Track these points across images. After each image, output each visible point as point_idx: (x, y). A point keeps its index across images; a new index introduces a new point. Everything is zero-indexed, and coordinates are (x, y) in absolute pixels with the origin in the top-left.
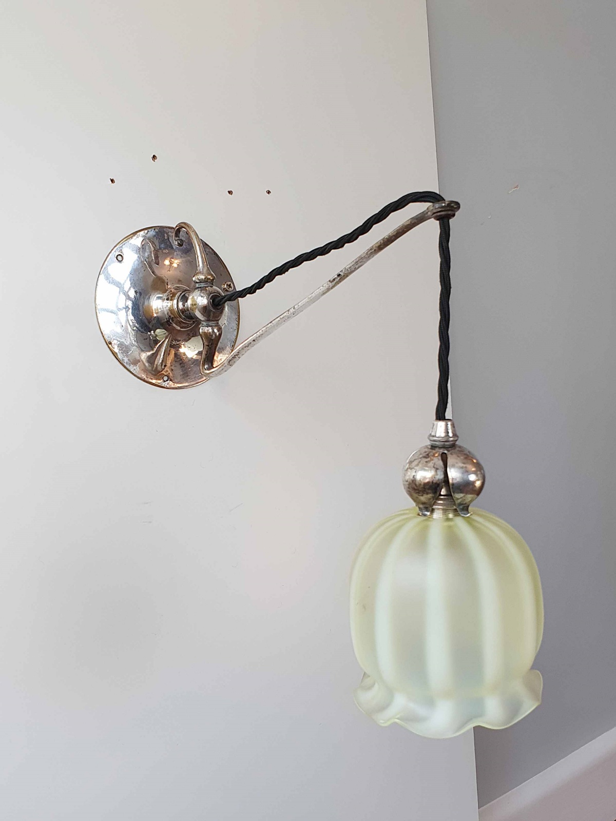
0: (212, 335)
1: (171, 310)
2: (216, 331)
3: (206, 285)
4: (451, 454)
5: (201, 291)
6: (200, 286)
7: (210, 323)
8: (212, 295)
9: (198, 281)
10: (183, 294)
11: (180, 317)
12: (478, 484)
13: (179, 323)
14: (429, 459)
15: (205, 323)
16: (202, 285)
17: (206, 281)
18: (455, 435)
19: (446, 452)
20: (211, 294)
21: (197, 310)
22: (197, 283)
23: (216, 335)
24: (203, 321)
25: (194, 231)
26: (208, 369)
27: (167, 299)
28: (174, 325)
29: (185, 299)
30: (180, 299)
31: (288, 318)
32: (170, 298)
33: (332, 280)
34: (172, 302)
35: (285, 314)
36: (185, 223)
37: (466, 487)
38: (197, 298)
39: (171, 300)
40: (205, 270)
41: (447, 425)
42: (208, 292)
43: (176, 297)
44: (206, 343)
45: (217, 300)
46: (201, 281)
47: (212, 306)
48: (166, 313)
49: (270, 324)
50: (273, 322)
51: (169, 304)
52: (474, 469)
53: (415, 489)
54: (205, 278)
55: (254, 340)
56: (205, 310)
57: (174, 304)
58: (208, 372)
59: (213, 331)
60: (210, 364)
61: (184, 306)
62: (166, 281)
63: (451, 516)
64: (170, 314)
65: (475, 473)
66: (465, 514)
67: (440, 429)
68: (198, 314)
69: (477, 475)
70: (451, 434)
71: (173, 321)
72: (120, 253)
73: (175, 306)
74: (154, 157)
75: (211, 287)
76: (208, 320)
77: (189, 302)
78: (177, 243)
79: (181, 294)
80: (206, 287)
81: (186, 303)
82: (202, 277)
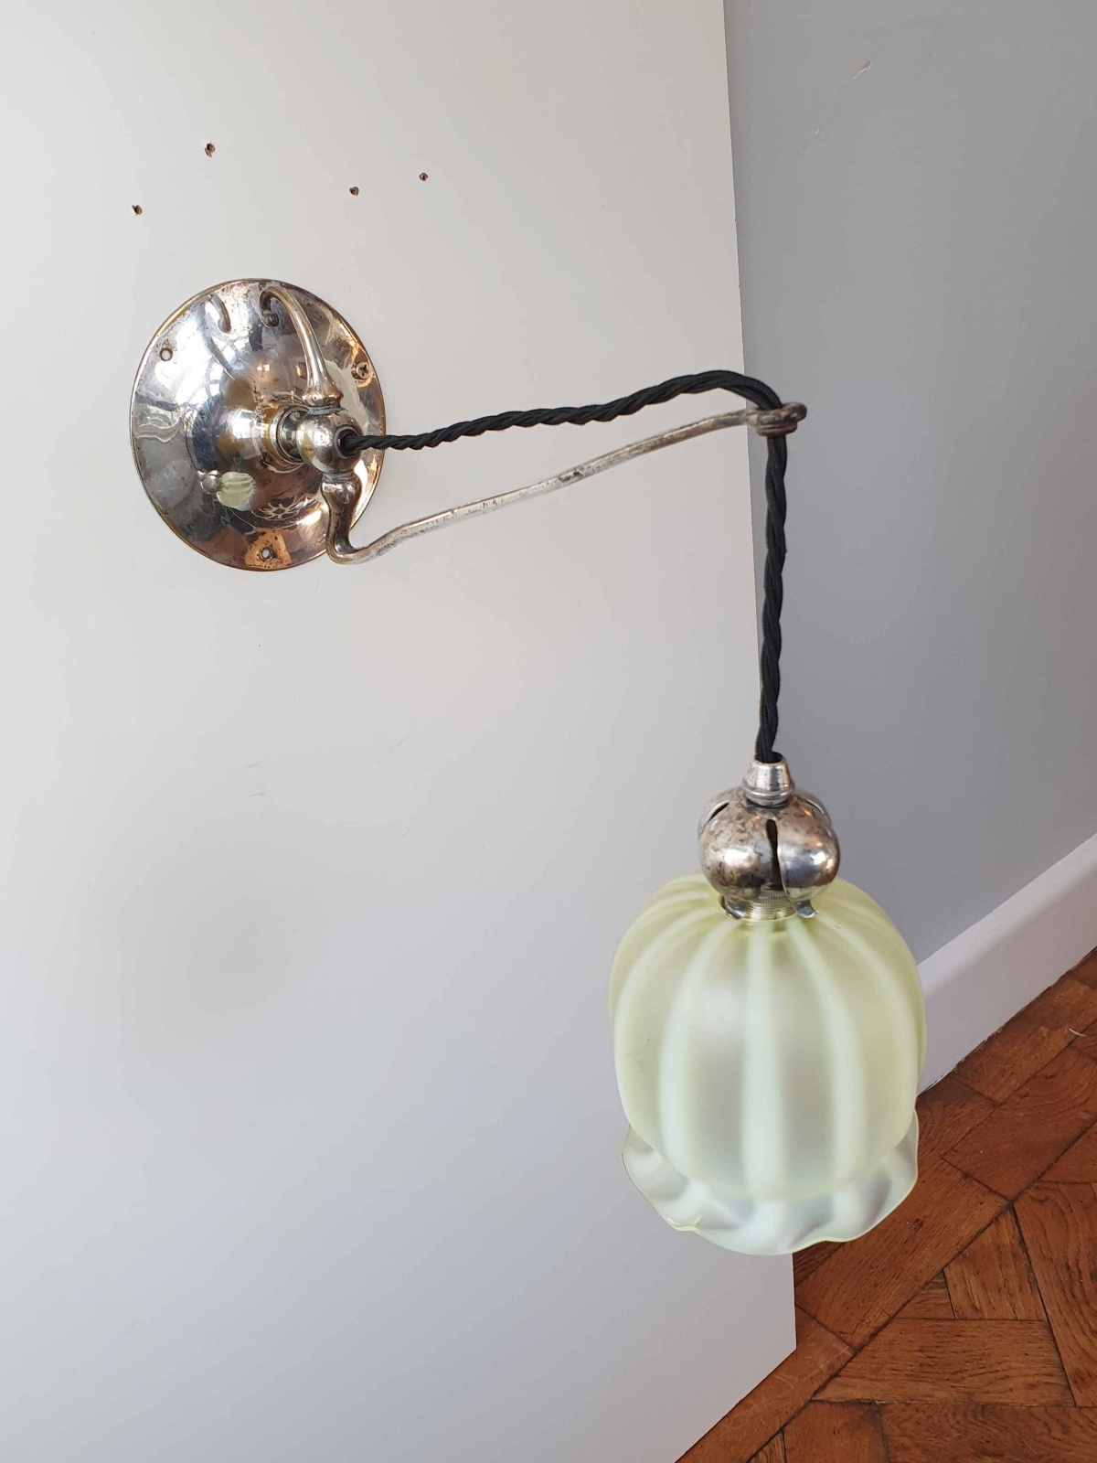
1: (265, 441)
3: (327, 412)
4: (784, 825)
5: (320, 421)
6: (317, 413)
7: (340, 477)
8: (341, 430)
9: (312, 404)
10: (285, 416)
11: (280, 452)
15: (330, 478)
16: (321, 411)
17: (326, 403)
18: (791, 783)
19: (774, 819)
20: (337, 428)
21: (313, 453)
22: (310, 406)
24: (326, 473)
26: (342, 551)
27: (259, 420)
29: (290, 426)
30: (281, 423)
32: (264, 418)
33: (563, 477)
34: (267, 425)
35: (478, 505)
37: (809, 877)
38: (313, 434)
39: (266, 422)
40: (324, 386)
41: (775, 769)
42: (332, 424)
43: (276, 419)
45: (352, 441)
46: (317, 404)
47: (342, 453)
48: (257, 447)
51: (264, 427)
52: (819, 844)
54: (325, 399)
56: (328, 456)
57: (271, 430)
58: (343, 556)
60: (344, 543)
61: (290, 438)
62: (253, 385)
63: (781, 914)
66: (805, 913)
67: (762, 775)
68: (317, 463)
69: (827, 854)
73: (274, 434)
74: (209, 147)
75: (338, 414)
76: (336, 472)
77: (300, 435)
79: (282, 416)
80: (327, 414)
81: (293, 433)
82: (319, 397)
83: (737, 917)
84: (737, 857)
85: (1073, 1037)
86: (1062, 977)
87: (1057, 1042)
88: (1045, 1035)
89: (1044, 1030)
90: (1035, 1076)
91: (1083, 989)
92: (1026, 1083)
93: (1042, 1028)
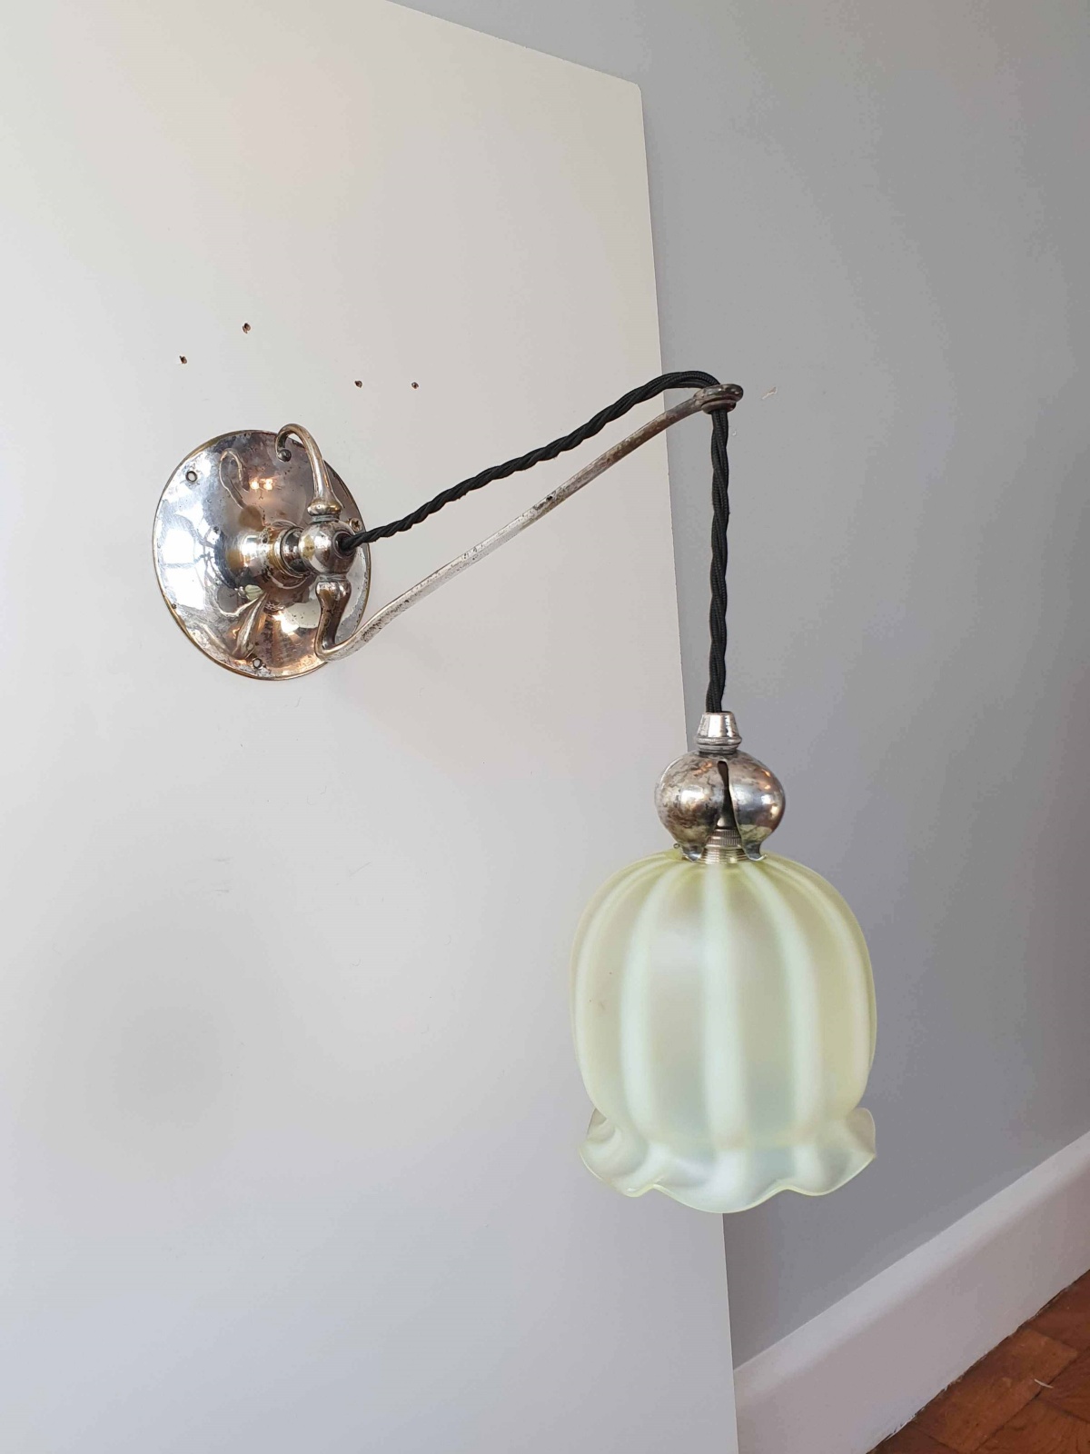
0: (336, 596)
1: (270, 558)
2: (342, 588)
3: (328, 519)
4: (734, 763)
5: (321, 527)
6: (319, 520)
7: (334, 577)
8: (338, 533)
9: (315, 512)
10: (289, 533)
11: (285, 567)
12: (775, 811)
13: (282, 578)
14: (699, 771)
15: (325, 577)
16: (323, 518)
17: (328, 512)
18: (736, 735)
19: (725, 760)
20: (336, 531)
21: (314, 557)
22: (314, 515)
23: (341, 594)
24: (322, 573)
25: (310, 437)
26: (329, 647)
27: (265, 541)
28: (274, 580)
29: (293, 541)
30: (285, 540)
31: (465, 565)
32: (269, 539)
33: (538, 506)
34: (272, 545)
35: (460, 559)
36: (296, 426)
37: (756, 815)
38: (314, 538)
39: (271, 542)
40: (327, 497)
41: (724, 719)
42: (332, 529)
43: (279, 538)
44: (326, 608)
45: (346, 541)
46: (320, 513)
47: (338, 550)
48: (262, 561)
49: (435, 575)
50: (440, 572)
51: (267, 548)
52: (768, 787)
53: (678, 818)
54: (327, 508)
55: (407, 601)
56: (327, 556)
57: (275, 548)
58: (329, 651)
59: (338, 589)
60: (331, 641)
61: (292, 551)
62: (262, 513)
63: (733, 860)
64: (268, 563)
65: (769, 793)
66: (755, 858)
67: (713, 726)
68: (315, 563)
69: (774, 797)
70: (730, 734)
71: (272, 574)
72: (191, 470)
73: (278, 551)
74: (246, 327)
75: (337, 521)
76: (331, 572)
77: (302, 545)
78: (280, 456)
79: (287, 533)
80: (327, 522)
81: (295, 547)
82: (322, 506)
83: (694, 859)
84: (693, 796)
85: (1038, 1389)
86: (1021, 1327)
87: (1022, 1393)
88: (1009, 1385)
89: (1008, 1381)
90: (1001, 1428)
91: (1044, 1340)
92: (994, 1435)
93: (1004, 1379)
